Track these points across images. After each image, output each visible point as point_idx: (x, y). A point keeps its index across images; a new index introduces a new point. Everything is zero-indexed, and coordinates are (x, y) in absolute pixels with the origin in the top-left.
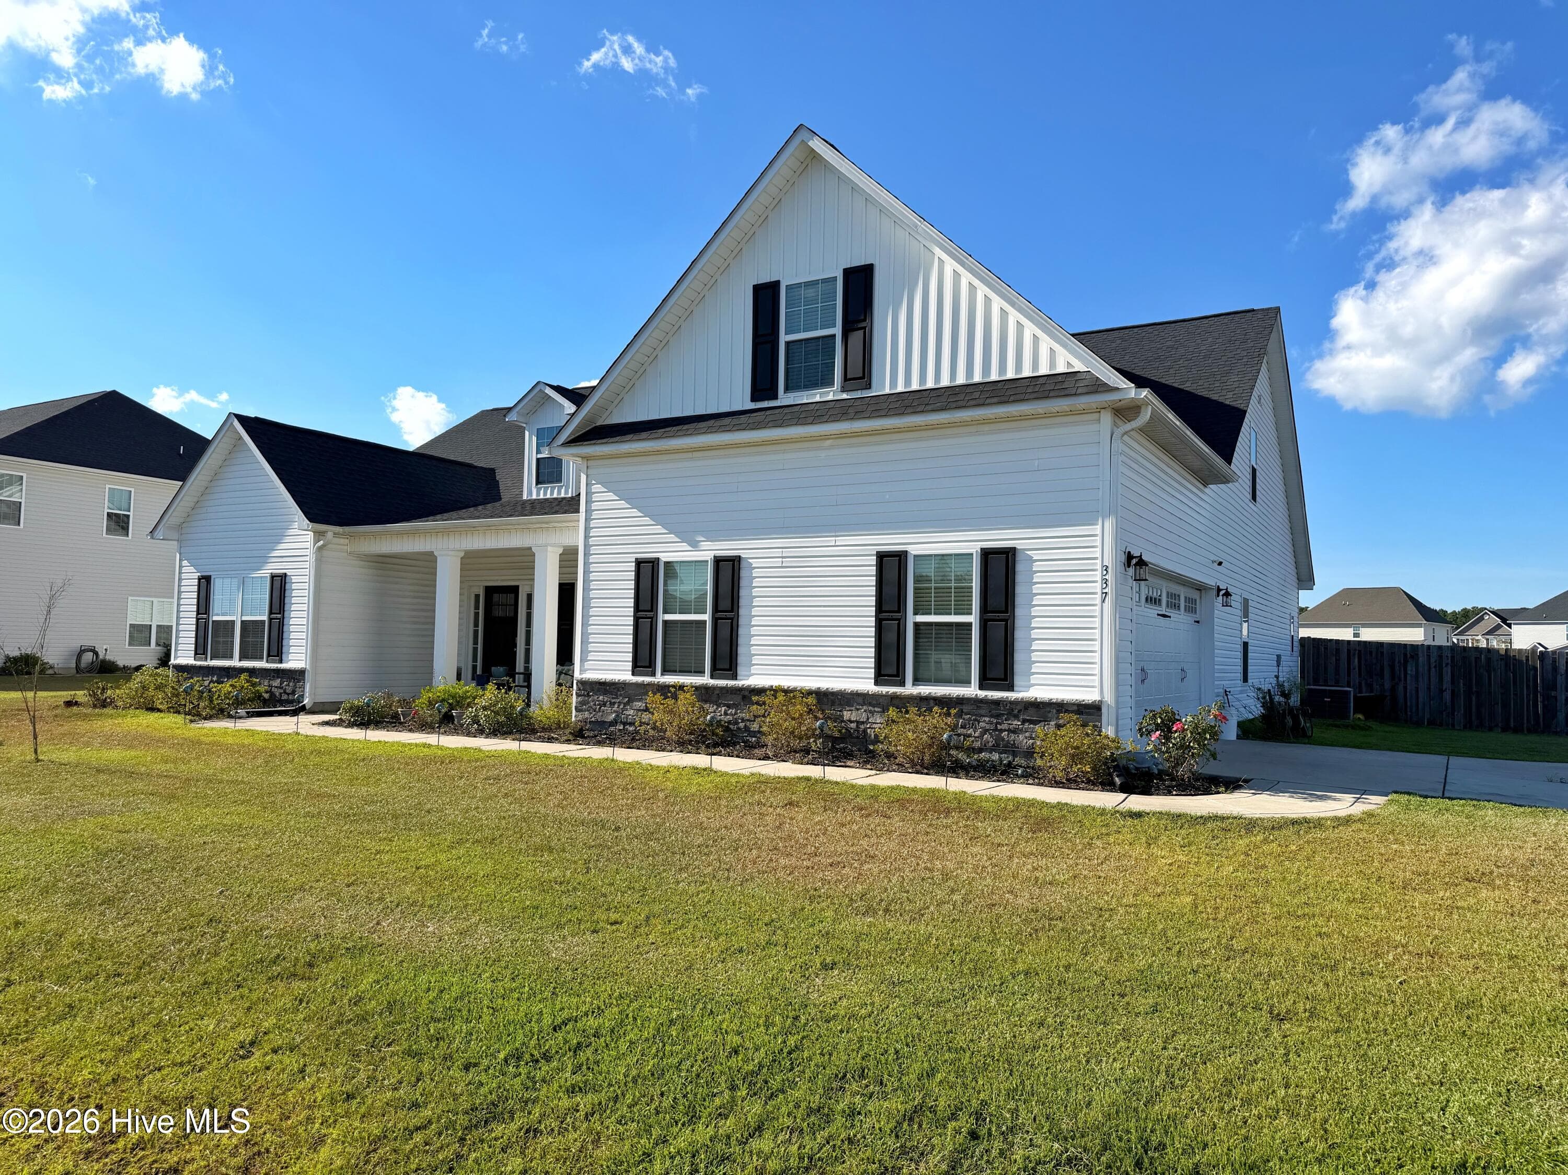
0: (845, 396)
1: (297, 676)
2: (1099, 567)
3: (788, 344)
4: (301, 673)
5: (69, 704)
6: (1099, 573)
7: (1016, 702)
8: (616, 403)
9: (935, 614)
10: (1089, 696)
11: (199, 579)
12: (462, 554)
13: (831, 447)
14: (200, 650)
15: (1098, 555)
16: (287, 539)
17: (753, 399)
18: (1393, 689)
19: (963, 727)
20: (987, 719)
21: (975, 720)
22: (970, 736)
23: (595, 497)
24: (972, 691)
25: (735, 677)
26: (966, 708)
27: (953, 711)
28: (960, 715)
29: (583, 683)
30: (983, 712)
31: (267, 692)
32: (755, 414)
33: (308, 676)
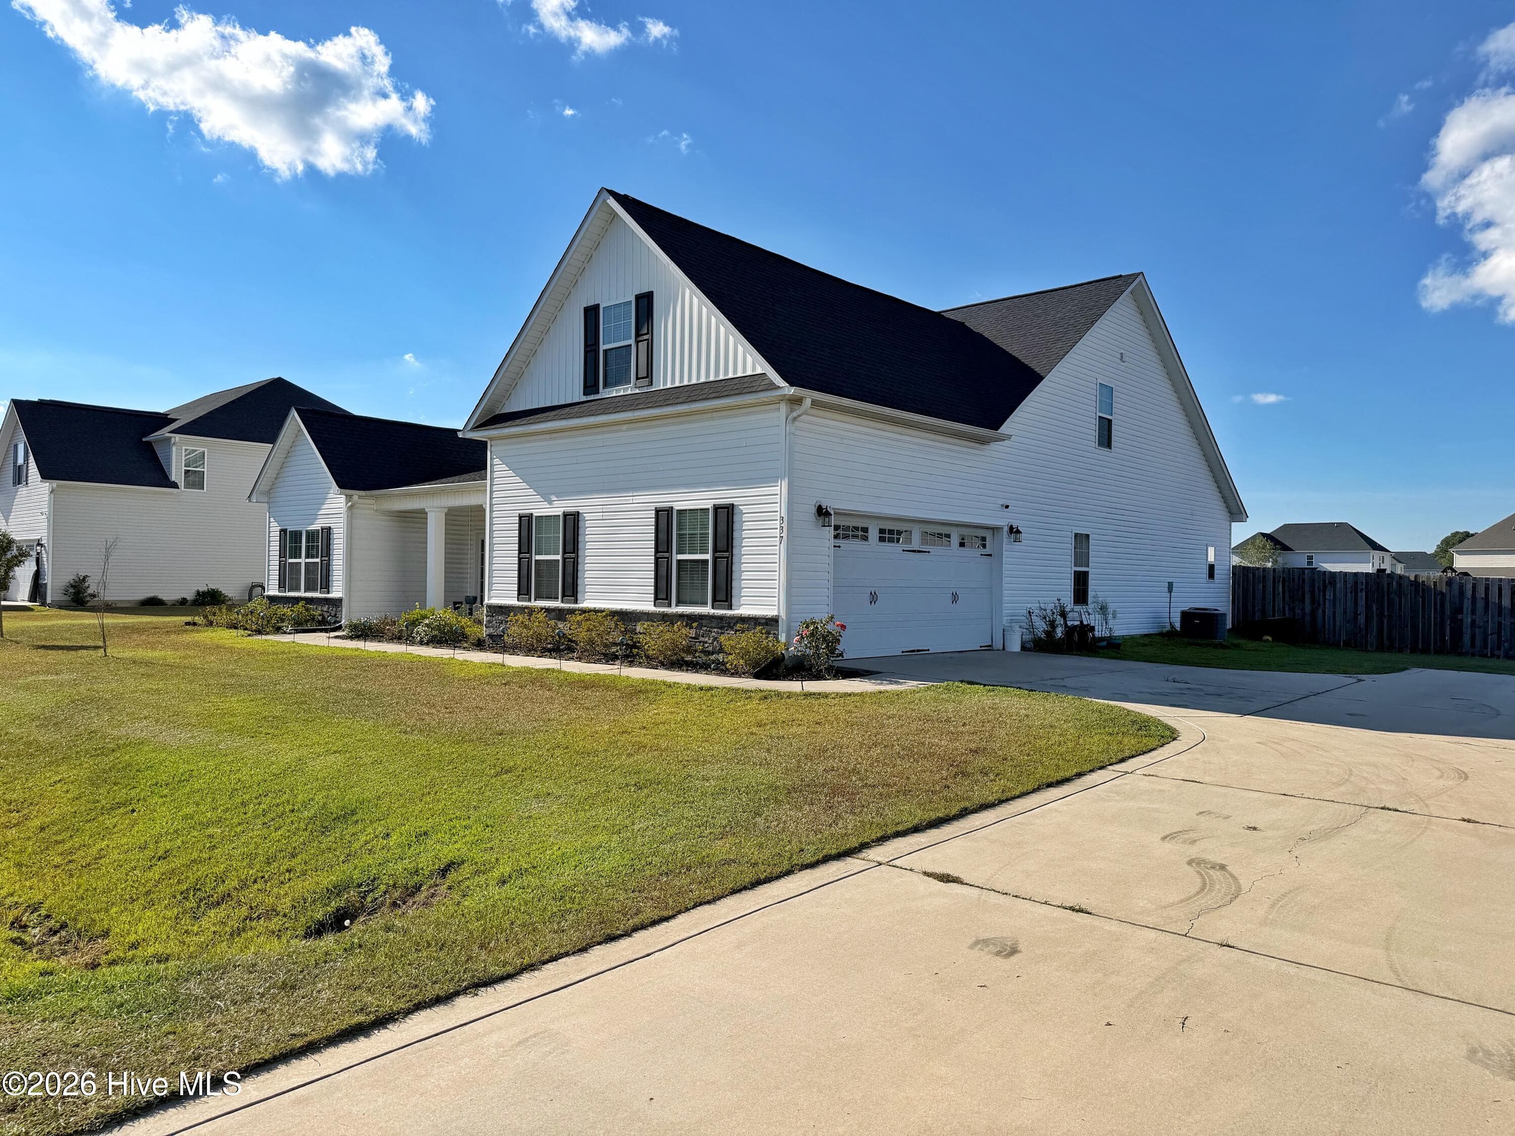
0: (637, 391)
1: (337, 603)
2: (779, 518)
3: (605, 351)
4: (340, 600)
5: (188, 624)
6: (778, 522)
7: (732, 618)
8: (507, 397)
9: (689, 553)
10: (771, 612)
11: (280, 532)
12: (446, 510)
13: (628, 430)
14: (282, 585)
15: (778, 509)
16: (329, 501)
17: (585, 394)
18: (1313, 613)
19: (703, 636)
20: (716, 630)
21: (709, 631)
22: (706, 643)
23: (496, 468)
24: (707, 610)
25: (576, 602)
26: (704, 622)
27: (695, 625)
28: (700, 627)
29: (490, 607)
30: (713, 625)
31: (320, 615)
32: (584, 405)
33: (345, 604)
